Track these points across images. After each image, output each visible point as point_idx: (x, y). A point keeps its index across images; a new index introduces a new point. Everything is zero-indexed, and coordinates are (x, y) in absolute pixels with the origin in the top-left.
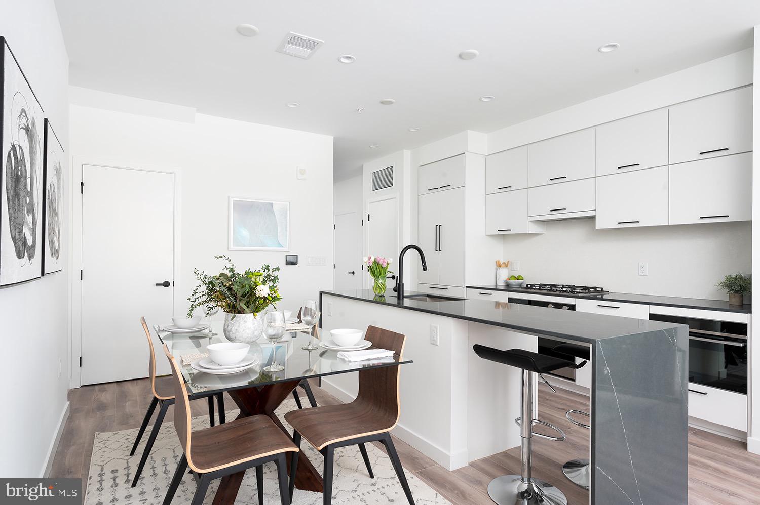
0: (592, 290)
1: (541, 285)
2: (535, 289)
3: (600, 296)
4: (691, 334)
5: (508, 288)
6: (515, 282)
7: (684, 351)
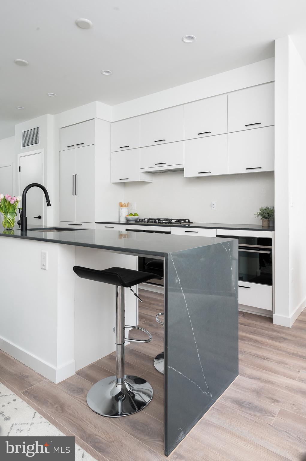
0: (182, 221)
1: (149, 220)
2: (145, 222)
3: (188, 225)
4: (240, 247)
5: (128, 222)
6: (132, 218)
7: (236, 259)
